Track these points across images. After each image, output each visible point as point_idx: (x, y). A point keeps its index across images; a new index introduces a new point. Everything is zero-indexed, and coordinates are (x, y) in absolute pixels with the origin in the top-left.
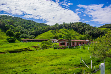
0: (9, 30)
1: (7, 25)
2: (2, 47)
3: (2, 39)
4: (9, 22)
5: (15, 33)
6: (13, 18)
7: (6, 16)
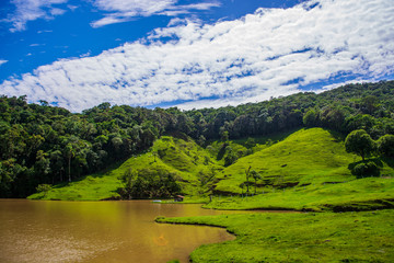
0: (354, 133)
1: (352, 116)
2: (323, 193)
3: (337, 165)
4: (357, 107)
5: (378, 142)
6: (375, 86)
7: (349, 87)
